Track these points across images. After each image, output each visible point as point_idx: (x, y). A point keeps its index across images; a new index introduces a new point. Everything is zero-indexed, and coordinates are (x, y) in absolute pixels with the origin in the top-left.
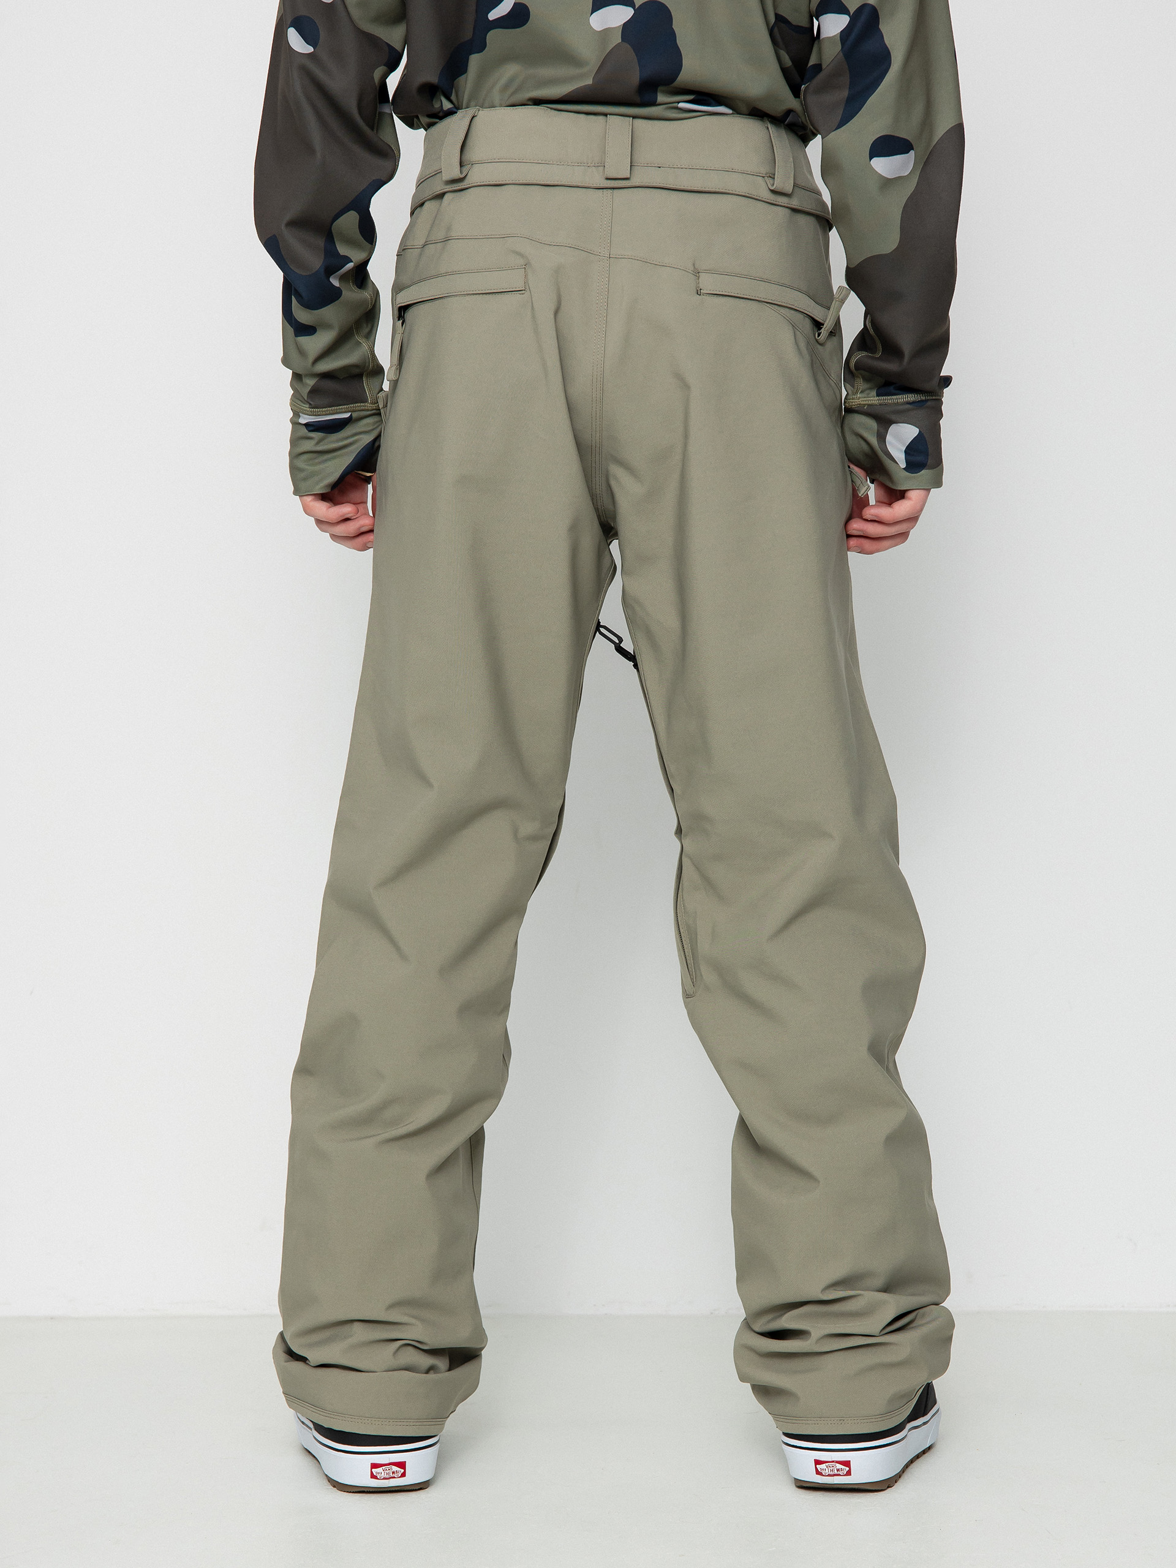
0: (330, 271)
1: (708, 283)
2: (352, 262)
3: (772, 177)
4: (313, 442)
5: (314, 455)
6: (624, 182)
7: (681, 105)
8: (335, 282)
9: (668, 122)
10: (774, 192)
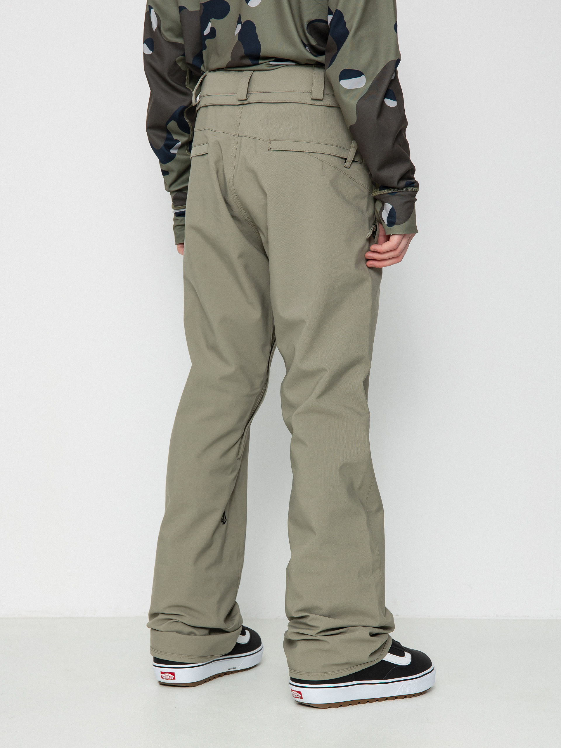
0: (171, 147)
1: (275, 145)
2: (180, 142)
3: (311, 92)
4: (179, 221)
5: (181, 226)
6: (245, 101)
7: (271, 63)
8: (173, 151)
9: (268, 72)
10: (313, 99)
